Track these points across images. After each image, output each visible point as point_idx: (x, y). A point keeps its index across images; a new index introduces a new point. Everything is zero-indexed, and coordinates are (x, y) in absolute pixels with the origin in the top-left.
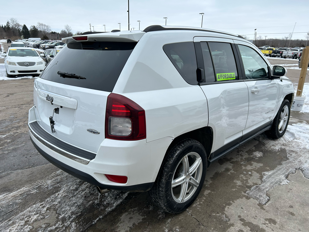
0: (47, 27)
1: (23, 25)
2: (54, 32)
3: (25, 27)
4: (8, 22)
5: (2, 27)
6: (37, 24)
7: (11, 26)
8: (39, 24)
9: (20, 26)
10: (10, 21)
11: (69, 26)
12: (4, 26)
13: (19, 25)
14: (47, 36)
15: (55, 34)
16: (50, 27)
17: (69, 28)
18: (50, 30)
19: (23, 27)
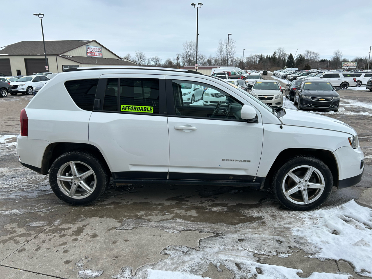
0: (316, 54)
1: (289, 54)
2: (325, 60)
3: (291, 56)
4: (275, 52)
5: (269, 57)
6: (305, 52)
7: (277, 56)
8: (307, 52)
9: (287, 55)
10: (277, 51)
11: (340, 52)
12: (270, 57)
13: (285, 55)
14: (309, 66)
15: (325, 62)
16: (319, 54)
17: (339, 54)
18: (318, 58)
19: (289, 57)
